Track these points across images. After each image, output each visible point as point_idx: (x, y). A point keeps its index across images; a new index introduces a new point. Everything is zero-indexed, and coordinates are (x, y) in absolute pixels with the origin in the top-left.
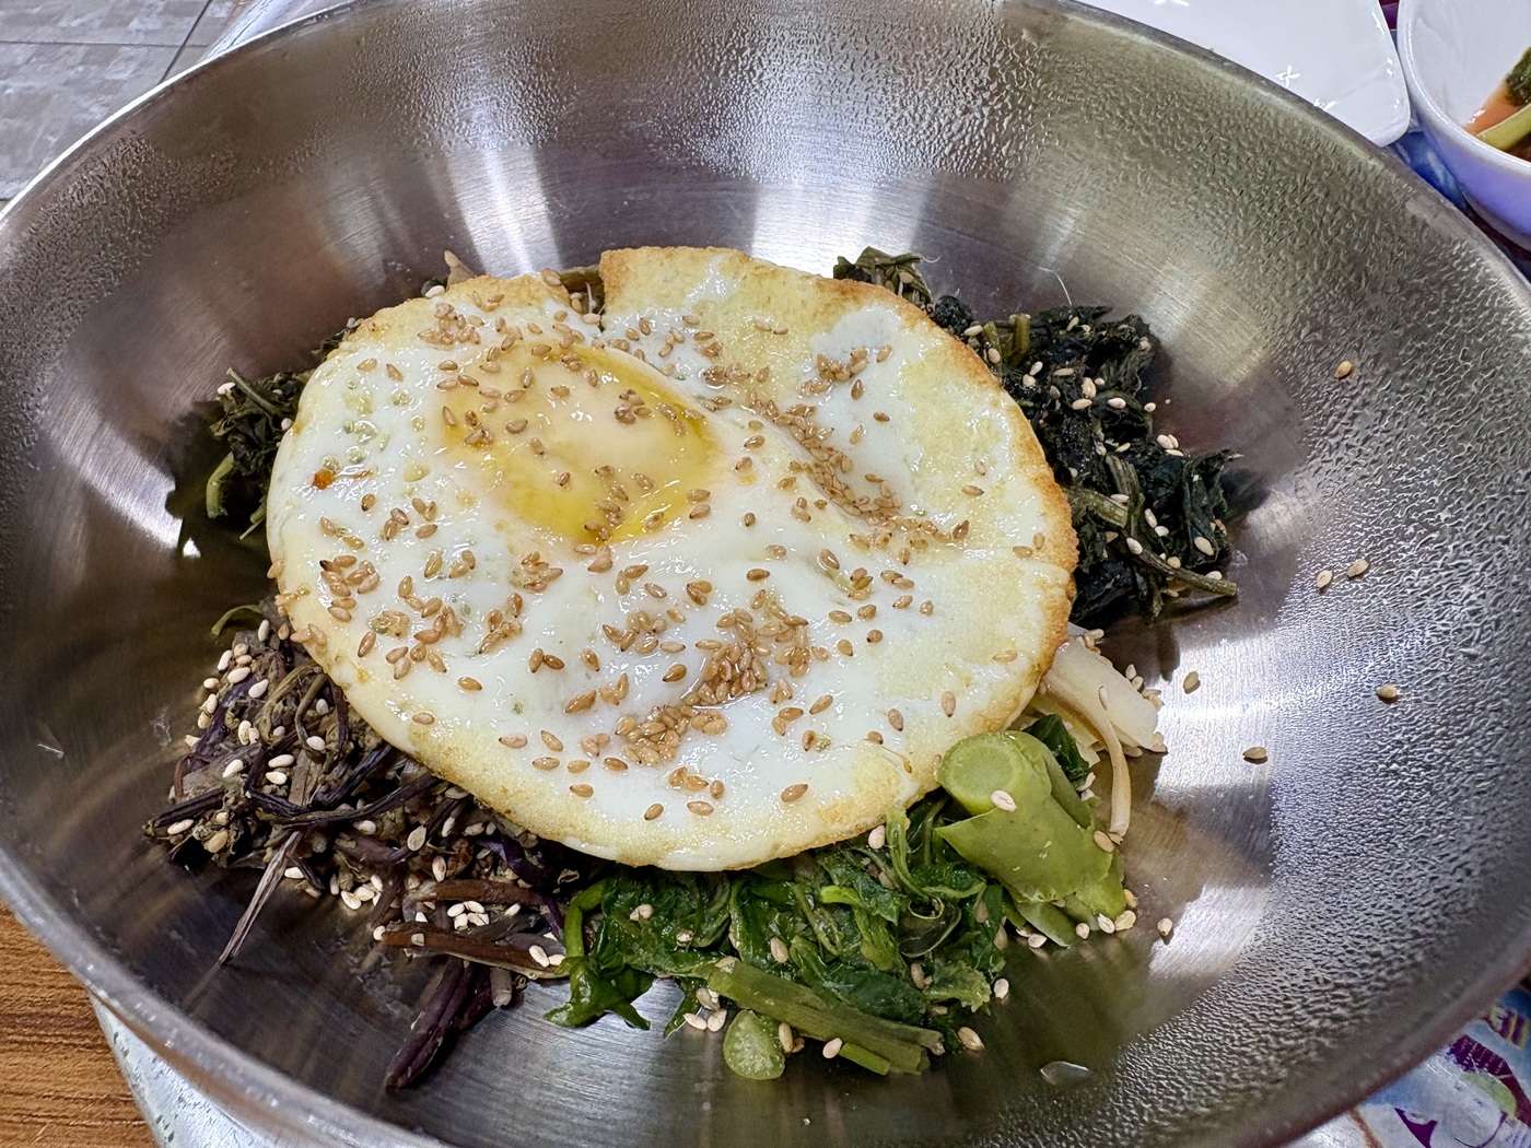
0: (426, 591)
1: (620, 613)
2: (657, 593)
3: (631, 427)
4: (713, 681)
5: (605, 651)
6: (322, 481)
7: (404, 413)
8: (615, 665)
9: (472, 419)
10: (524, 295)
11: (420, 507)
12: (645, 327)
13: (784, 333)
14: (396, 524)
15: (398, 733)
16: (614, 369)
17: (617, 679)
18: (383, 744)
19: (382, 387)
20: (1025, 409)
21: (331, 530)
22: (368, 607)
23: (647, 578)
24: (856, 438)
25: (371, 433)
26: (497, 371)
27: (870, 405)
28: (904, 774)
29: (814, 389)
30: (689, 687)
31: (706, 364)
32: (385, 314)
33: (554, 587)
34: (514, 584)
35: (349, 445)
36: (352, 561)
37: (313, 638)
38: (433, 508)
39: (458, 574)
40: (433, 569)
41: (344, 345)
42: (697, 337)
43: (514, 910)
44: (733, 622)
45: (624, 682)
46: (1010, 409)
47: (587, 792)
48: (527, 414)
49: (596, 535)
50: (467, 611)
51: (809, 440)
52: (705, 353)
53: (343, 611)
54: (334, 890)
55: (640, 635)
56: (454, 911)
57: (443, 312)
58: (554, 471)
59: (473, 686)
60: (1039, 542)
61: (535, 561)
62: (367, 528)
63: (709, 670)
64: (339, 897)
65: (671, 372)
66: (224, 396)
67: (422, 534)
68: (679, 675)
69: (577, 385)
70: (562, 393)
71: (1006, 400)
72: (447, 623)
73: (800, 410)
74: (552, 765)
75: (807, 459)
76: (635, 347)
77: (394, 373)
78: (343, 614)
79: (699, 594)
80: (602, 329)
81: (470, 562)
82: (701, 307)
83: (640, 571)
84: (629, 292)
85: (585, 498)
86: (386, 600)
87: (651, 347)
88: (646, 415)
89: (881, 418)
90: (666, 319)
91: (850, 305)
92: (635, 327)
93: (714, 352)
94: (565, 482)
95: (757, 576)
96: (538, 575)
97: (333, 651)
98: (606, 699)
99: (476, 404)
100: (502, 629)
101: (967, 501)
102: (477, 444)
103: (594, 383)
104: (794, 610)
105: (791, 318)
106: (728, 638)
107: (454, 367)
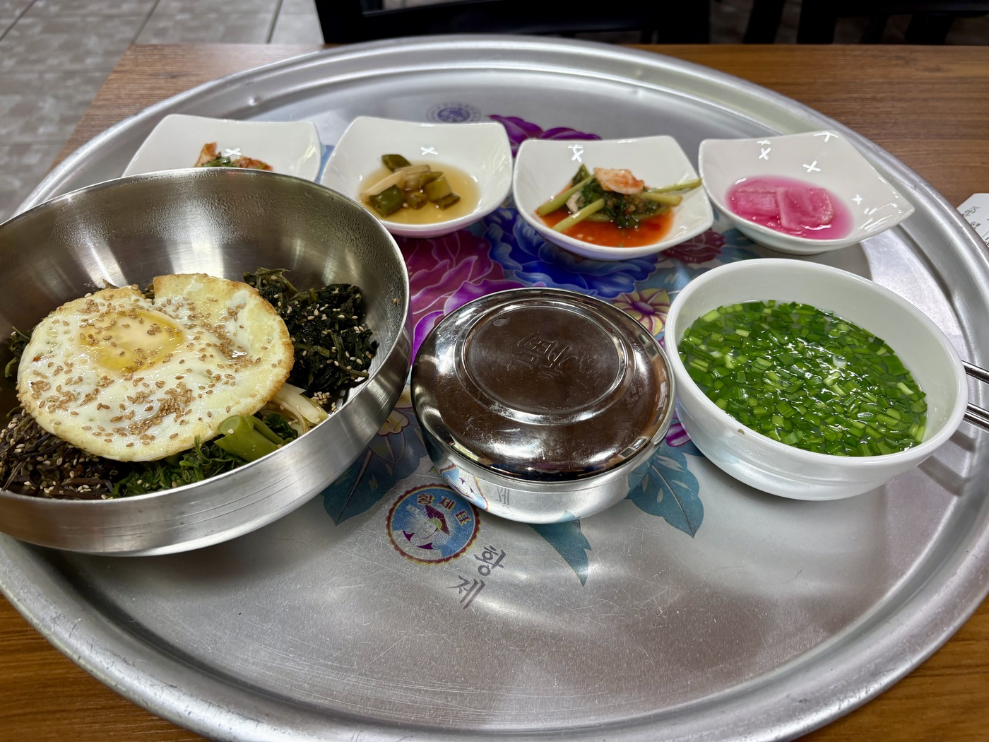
0: (65, 389)
1: (133, 392)
2: (146, 385)
3: (153, 336)
4: (162, 410)
5: (127, 404)
6: (36, 359)
7: (68, 336)
8: (130, 407)
9: (91, 336)
10: (123, 294)
11: (67, 364)
12: (169, 302)
13: (216, 301)
14: (59, 370)
15: (51, 428)
16: (152, 317)
17: (130, 412)
18: (47, 433)
19: (61, 328)
20: (285, 321)
21: (37, 373)
22: (45, 395)
23: (144, 381)
24: (235, 334)
25: (57, 344)
26: (103, 321)
27: (239, 323)
28: (209, 429)
29: (226, 319)
30: (153, 413)
31: (189, 313)
32: (67, 305)
33: (111, 385)
34: (97, 386)
35: (48, 348)
36: (43, 382)
37: (26, 405)
38: (72, 364)
39: (76, 383)
40: (69, 382)
41: (50, 316)
42: (189, 304)
43: (98, 486)
44: (171, 392)
45: (133, 413)
46: (280, 321)
47: (110, 441)
48: (113, 334)
49: (131, 370)
50: (79, 394)
51: (221, 336)
52: (190, 309)
53: (37, 396)
54: (41, 488)
55: (140, 398)
56: (80, 488)
57: (88, 302)
58: (119, 351)
59: (76, 414)
60: (280, 362)
61: (106, 378)
62: (49, 373)
63: (161, 406)
64: (43, 490)
65: (177, 317)
66: (13, 336)
67: (67, 372)
68: (150, 409)
69: (134, 324)
70: (127, 326)
71: (279, 318)
72: (71, 397)
73: (220, 327)
74: (99, 434)
75: (218, 342)
76: (164, 309)
77: (66, 324)
78: (36, 396)
79: (160, 385)
80: (153, 304)
81: (81, 379)
82: (190, 293)
83: (141, 379)
84: (163, 291)
85: (129, 359)
86: (53, 392)
87: (170, 309)
88: (160, 332)
89: (241, 327)
90: (177, 299)
91: (236, 290)
92: (165, 302)
93: (193, 309)
94: (122, 354)
95: (179, 378)
96: (106, 382)
97: (32, 407)
98: (126, 417)
99: (93, 331)
100: (89, 398)
101: (263, 351)
102: (92, 344)
103: (141, 322)
104: (188, 387)
105: (219, 295)
106: (168, 397)
107: (87, 320)
